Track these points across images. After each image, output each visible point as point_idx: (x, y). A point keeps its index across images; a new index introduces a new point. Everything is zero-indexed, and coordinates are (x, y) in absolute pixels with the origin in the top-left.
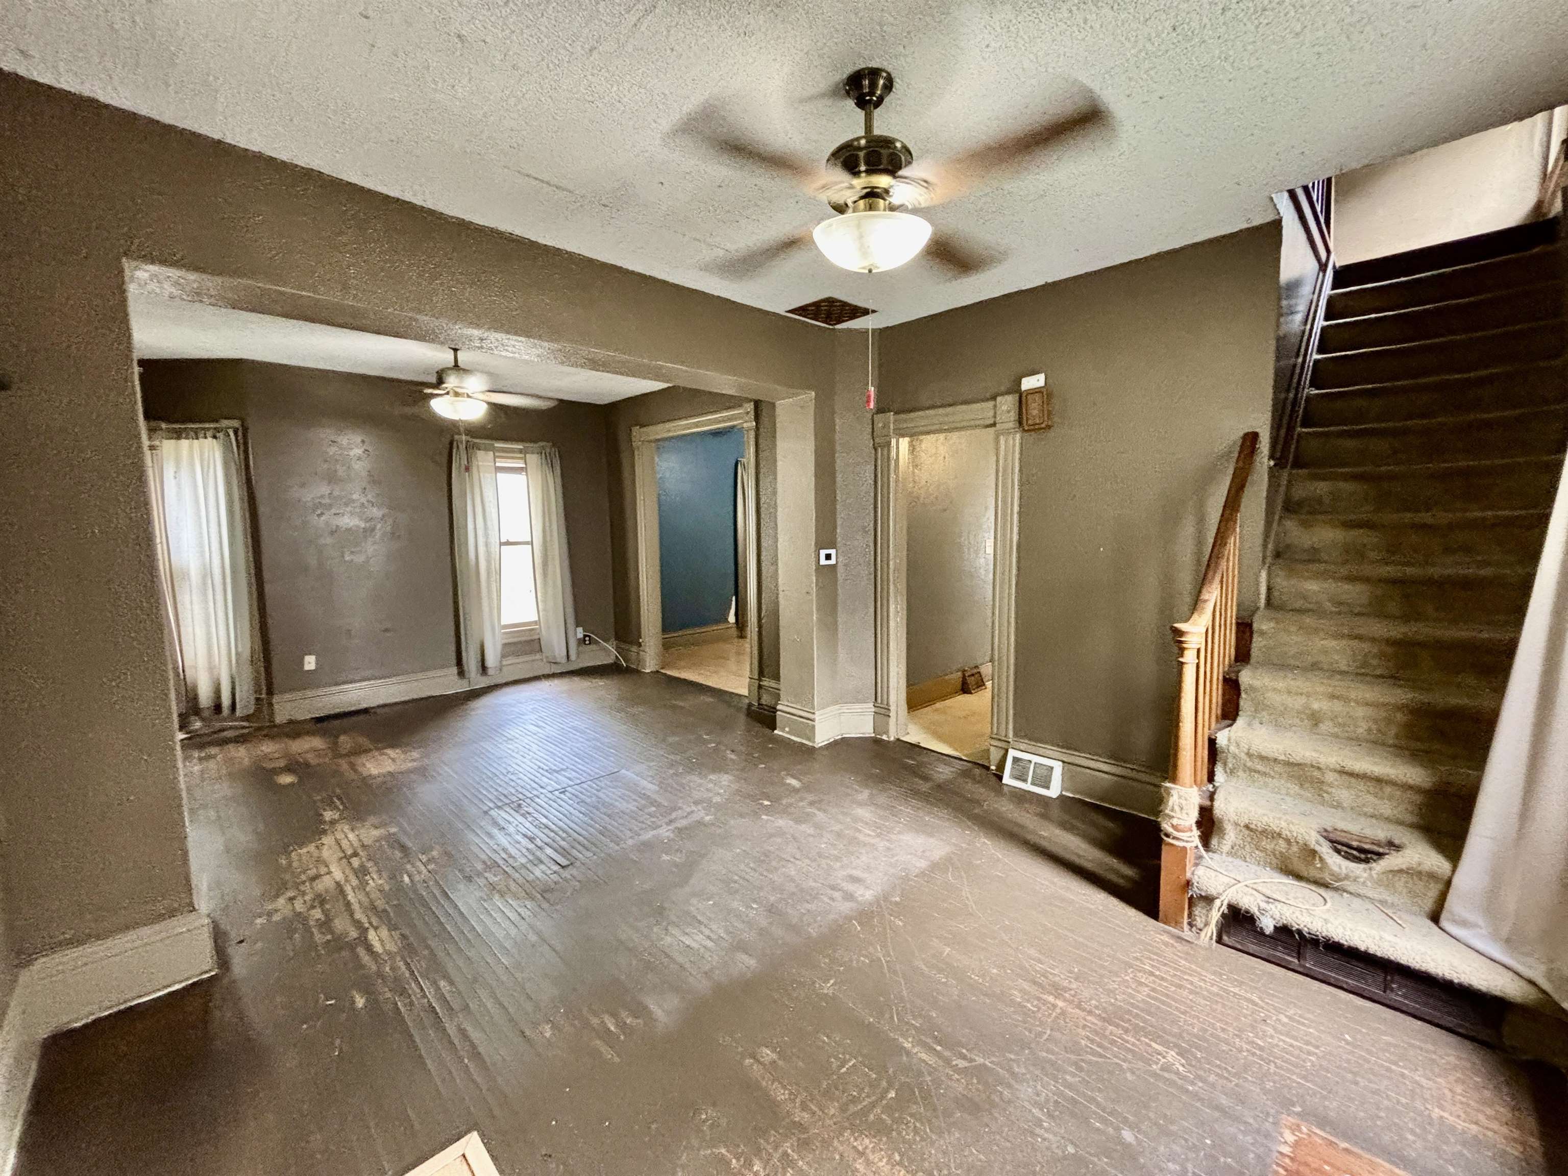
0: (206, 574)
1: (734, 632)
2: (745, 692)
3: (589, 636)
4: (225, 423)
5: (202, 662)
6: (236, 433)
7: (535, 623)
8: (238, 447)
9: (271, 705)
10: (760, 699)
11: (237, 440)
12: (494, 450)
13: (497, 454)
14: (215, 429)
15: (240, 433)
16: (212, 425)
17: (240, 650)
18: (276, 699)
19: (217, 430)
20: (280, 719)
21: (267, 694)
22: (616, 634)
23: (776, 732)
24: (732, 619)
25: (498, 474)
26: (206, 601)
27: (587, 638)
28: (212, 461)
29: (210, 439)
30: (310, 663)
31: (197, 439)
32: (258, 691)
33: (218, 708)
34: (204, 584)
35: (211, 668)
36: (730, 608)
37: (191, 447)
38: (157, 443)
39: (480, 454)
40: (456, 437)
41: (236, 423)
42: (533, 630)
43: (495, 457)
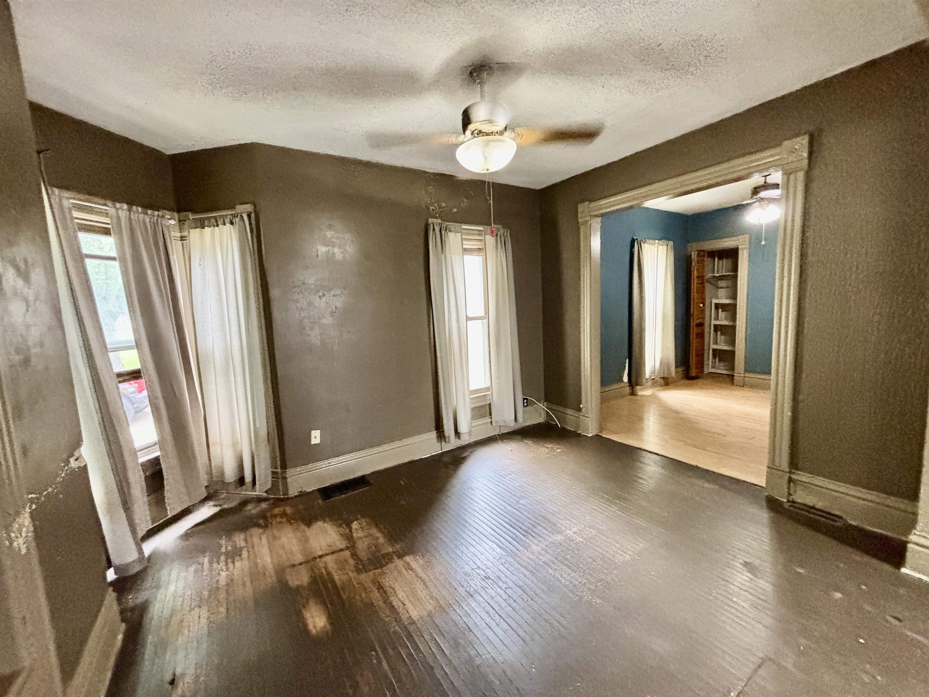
0: (228, 357)
1: (628, 390)
2: (762, 481)
3: (527, 399)
4: (240, 208)
5: (227, 441)
6: (249, 216)
7: (487, 389)
8: (252, 232)
9: (285, 478)
10: (790, 494)
11: (250, 224)
12: (461, 231)
13: (464, 237)
14: (231, 215)
15: (253, 216)
16: (230, 212)
17: (258, 425)
18: (290, 472)
19: (235, 216)
20: (293, 492)
21: (282, 468)
22: (546, 396)
23: (903, 570)
24: (625, 379)
25: (465, 257)
26: (228, 382)
27: (525, 401)
28: (230, 247)
29: (228, 225)
30: (316, 437)
31: (218, 226)
32: (274, 466)
33: (241, 481)
34: (227, 365)
35: (235, 445)
36: (625, 370)
37: (213, 234)
38: (186, 234)
39: (451, 235)
40: (431, 220)
41: (249, 207)
42: (485, 396)
43: (463, 239)
